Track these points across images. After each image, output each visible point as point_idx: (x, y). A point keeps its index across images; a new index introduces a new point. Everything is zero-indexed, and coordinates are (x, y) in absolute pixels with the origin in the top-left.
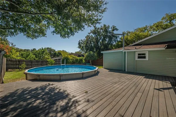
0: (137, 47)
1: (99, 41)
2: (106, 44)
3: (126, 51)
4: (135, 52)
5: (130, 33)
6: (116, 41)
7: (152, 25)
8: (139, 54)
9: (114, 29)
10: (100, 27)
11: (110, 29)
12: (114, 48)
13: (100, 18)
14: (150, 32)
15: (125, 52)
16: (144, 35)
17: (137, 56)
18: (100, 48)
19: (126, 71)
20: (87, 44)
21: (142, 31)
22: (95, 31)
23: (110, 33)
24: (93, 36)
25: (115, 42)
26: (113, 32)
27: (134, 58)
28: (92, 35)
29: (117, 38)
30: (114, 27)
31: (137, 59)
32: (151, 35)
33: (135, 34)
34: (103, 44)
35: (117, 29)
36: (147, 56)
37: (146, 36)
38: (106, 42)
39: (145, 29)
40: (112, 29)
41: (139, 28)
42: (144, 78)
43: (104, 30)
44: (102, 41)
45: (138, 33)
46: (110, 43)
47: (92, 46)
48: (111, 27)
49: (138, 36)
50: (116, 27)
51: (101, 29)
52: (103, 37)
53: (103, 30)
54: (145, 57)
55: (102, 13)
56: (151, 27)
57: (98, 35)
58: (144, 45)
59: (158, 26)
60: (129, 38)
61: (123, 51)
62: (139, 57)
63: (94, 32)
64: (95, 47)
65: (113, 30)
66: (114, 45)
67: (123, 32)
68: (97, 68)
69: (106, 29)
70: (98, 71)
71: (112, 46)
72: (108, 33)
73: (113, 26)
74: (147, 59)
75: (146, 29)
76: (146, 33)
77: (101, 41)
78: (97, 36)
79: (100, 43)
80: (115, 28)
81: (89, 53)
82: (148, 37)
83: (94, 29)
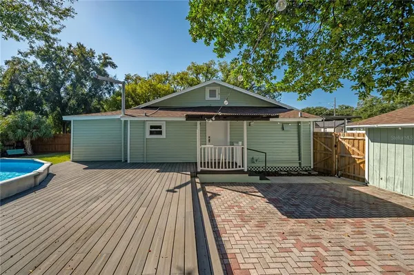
0: (150, 112)
1: (63, 83)
2: (82, 94)
3: (129, 119)
4: (144, 122)
5: (140, 79)
6: (111, 93)
7: (176, 74)
8: (152, 127)
9: (107, 62)
10: (67, 46)
11: (96, 60)
12: (105, 106)
13: (56, 27)
14: (173, 86)
15: (126, 122)
16: (163, 90)
17: (148, 130)
18: (67, 103)
19: (129, 162)
20: (11, 87)
21: (160, 81)
22: (48, 51)
23: (96, 69)
24: (42, 65)
25: (109, 93)
26: (106, 69)
27: (144, 133)
28: (35, 62)
29: (112, 85)
30: (107, 58)
31: (148, 136)
32: (174, 92)
33: (150, 85)
34: (73, 93)
35: (114, 66)
36: (164, 129)
37: (167, 93)
38: (86, 90)
39: (166, 77)
40: (101, 61)
41: (157, 75)
42: (158, 172)
43: (79, 59)
44: (73, 85)
45: (154, 82)
46: (94, 95)
47: (33, 93)
48: (100, 56)
49: (154, 90)
50: (110, 59)
51: (69, 52)
52: (74, 75)
53: (74, 55)
54: (160, 133)
55: (61, 18)
56: (174, 78)
57: (60, 65)
58: (160, 109)
59: (182, 78)
60: (139, 90)
61: (123, 119)
62: (152, 133)
63: (44, 55)
64: (47, 100)
65: (105, 65)
66: (106, 100)
67: (127, 74)
68: (47, 165)
69: (84, 56)
70: (48, 174)
71: (101, 102)
72: (91, 68)
73: (104, 55)
74: (164, 135)
75: (167, 79)
76: (166, 87)
77: (68, 84)
78: (53, 67)
79: (66, 89)
80: (108, 60)
81: (23, 117)
82: (169, 93)
83: (46, 46)
